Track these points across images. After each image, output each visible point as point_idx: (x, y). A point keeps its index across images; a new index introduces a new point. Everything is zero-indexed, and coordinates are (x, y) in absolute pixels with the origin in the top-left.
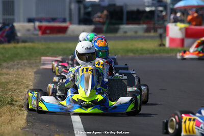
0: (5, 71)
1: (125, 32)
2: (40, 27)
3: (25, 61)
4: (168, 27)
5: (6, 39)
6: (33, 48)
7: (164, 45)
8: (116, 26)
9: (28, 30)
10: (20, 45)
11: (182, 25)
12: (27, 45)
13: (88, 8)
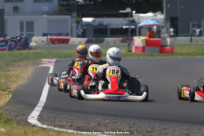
0: (14, 68)
1: (108, 43)
2: (51, 39)
3: (31, 62)
4: (134, 39)
5: (23, 47)
6: (40, 53)
7: (131, 51)
8: (102, 38)
9: (43, 41)
10: (31, 51)
11: (144, 38)
12: (36, 51)
13: (84, 26)
